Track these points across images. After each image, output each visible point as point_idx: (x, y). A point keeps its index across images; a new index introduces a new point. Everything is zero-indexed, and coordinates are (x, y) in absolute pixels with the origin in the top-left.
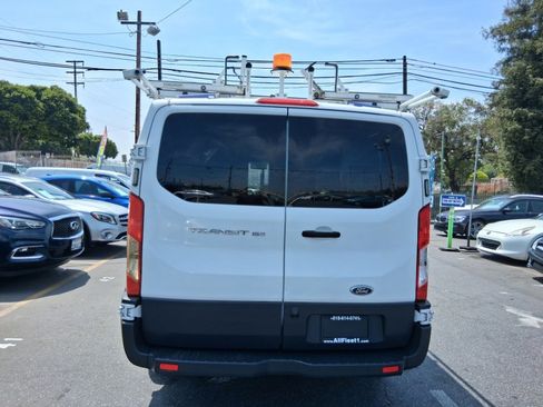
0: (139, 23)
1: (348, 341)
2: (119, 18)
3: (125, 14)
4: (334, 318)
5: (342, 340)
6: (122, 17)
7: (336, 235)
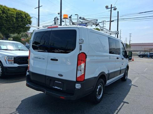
0: (111, 8)
1: (58, 88)
2: (106, 8)
3: (108, 6)
4: (56, 81)
5: (56, 87)
6: (107, 7)
7: (57, 60)
